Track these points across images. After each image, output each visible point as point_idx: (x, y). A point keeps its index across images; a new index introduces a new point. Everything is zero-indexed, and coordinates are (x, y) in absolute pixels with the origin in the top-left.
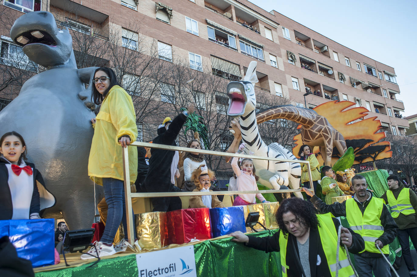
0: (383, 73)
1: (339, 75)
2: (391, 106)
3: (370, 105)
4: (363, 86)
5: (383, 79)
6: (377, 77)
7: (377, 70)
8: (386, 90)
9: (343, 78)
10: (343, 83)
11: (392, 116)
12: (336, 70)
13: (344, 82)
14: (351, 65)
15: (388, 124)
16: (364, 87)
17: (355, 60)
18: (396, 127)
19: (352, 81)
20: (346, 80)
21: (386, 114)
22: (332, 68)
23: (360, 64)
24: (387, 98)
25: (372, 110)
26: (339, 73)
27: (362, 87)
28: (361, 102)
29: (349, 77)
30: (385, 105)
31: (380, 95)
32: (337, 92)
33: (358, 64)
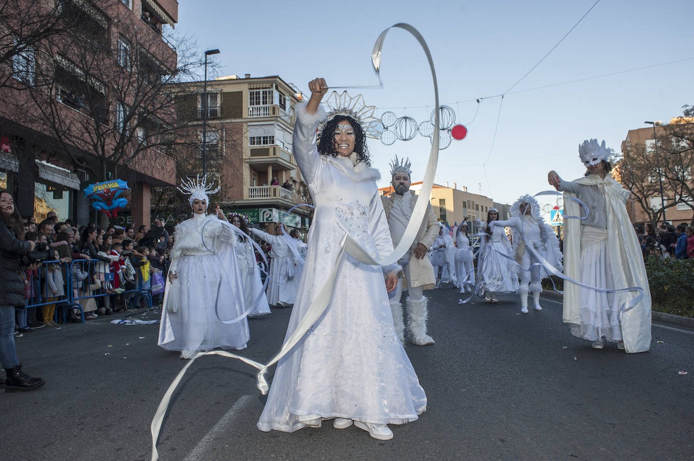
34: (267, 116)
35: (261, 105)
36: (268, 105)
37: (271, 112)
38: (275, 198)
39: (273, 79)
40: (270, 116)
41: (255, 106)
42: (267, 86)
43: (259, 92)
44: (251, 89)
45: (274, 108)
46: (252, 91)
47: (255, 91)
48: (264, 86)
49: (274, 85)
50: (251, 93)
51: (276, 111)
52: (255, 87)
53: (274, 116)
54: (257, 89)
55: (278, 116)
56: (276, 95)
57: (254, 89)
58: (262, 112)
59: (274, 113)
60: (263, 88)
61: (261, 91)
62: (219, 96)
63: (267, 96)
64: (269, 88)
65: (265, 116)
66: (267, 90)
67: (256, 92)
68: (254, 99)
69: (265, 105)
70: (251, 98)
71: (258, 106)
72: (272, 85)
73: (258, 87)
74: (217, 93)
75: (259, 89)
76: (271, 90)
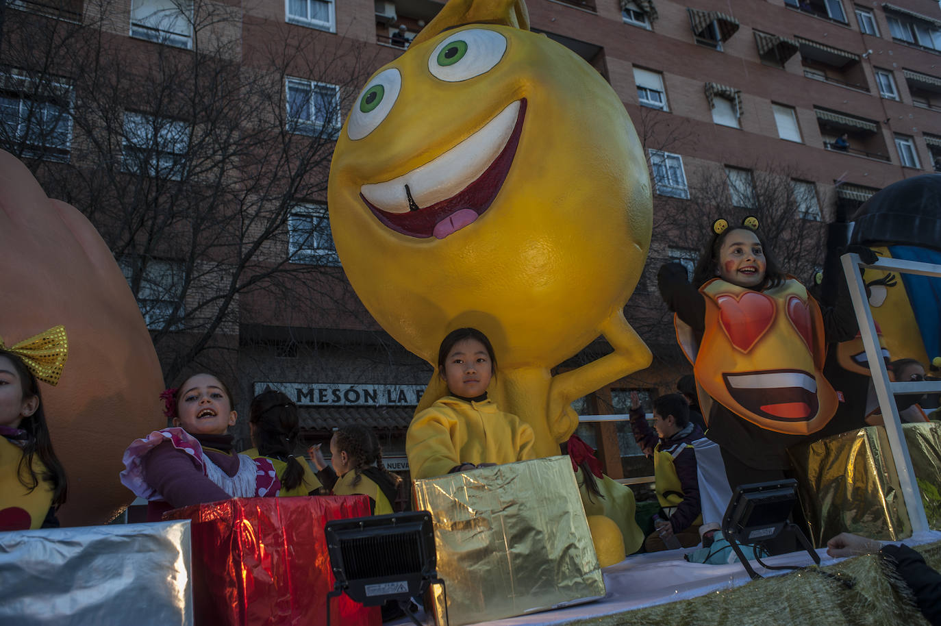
0: (881, 15)
3: (797, 118)
4: (760, 47)
5: (878, 35)
6: (848, 25)
7: (847, 2)
8: (891, 72)
9: (648, 9)
10: (649, 28)
11: (918, 166)
16: (765, 48)
19: (697, 22)
20: (657, 18)
21: (888, 159)
24: (897, 99)
25: (805, 139)
27: (759, 51)
28: (740, 102)
29: (684, 8)
30: (882, 125)
31: (862, 88)
32: (604, 55)
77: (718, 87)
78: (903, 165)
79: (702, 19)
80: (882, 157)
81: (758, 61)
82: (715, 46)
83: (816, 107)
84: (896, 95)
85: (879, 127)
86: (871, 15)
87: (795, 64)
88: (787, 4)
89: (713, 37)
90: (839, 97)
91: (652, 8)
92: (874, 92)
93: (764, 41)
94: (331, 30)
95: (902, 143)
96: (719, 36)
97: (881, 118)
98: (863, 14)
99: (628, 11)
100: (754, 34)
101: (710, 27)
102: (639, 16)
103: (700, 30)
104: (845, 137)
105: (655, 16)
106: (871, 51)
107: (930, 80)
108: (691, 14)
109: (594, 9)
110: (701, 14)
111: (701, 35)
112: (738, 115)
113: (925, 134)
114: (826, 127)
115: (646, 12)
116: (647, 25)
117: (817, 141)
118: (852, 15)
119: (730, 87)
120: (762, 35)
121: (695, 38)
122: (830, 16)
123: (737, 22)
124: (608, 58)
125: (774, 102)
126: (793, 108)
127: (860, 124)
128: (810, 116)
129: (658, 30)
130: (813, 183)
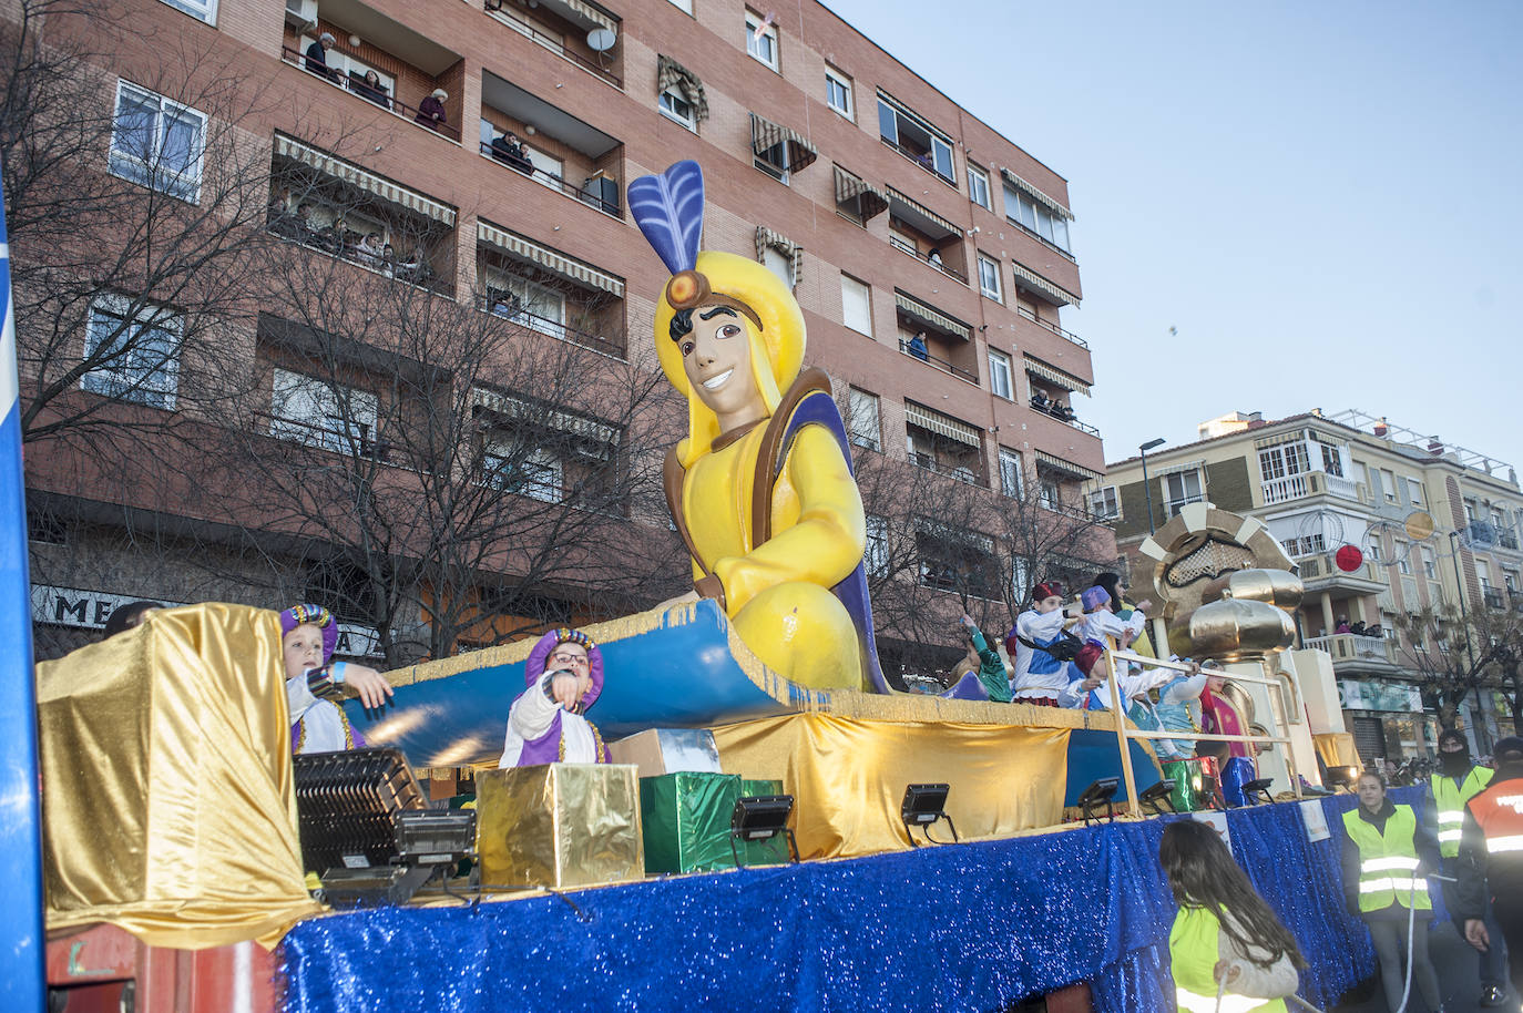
0: (998, 182)
1: (660, 74)
2: (1014, 348)
3: (871, 300)
4: (839, 191)
5: (990, 209)
6: (955, 185)
7: (959, 154)
8: (999, 262)
9: (697, 102)
10: (693, 128)
11: (1011, 398)
12: (648, 40)
13: (698, 128)
14: (780, 64)
15: (980, 431)
16: (846, 194)
17: (820, 52)
18: (1026, 456)
19: (761, 136)
21: (976, 381)
22: (618, 20)
23: (853, 86)
24: (1000, 301)
25: (877, 333)
26: (665, 65)
27: (836, 196)
28: (799, 264)
29: (747, 111)
30: (977, 333)
32: (622, 156)
33: (845, 82)
34: (1303, 496)
35: (1287, 476)
36: (1300, 475)
37: (1308, 487)
38: (1344, 659)
39: (1302, 422)
40: (1307, 495)
41: (1276, 480)
42: (1293, 438)
43: (1279, 452)
44: (1260, 449)
45: (1313, 480)
46: (1264, 451)
47: (1270, 450)
48: (1287, 439)
49: (1306, 432)
50: (1262, 456)
51: (1319, 483)
52: (1268, 444)
53: (1315, 494)
54: (1272, 446)
55: (1324, 492)
56: (1315, 450)
57: (1266, 447)
58: (1290, 489)
59: (1315, 488)
60: (1285, 443)
61: (1282, 449)
62: (1201, 475)
63: (1296, 457)
64: (1297, 440)
65: (1298, 497)
66: (1294, 444)
67: (1273, 453)
68: (1271, 464)
69: (1294, 476)
70: (1264, 465)
71: (1280, 479)
72: (1302, 434)
73: (1274, 442)
74: (1195, 469)
75: (1278, 445)
76: (1301, 442)
77: (773, 236)
78: (994, 392)
79: (768, 135)
80: (967, 376)
81: (833, 209)
82: (779, 176)
83: (897, 290)
84: (999, 295)
85: (972, 335)
86: (985, 179)
87: (880, 225)
88: (883, 138)
89: (778, 162)
90: (927, 280)
91: (702, 101)
92: (973, 285)
93: (845, 184)
94: (207, 20)
95: (998, 361)
96: (787, 163)
97: (977, 324)
98: (976, 174)
99: (667, 96)
100: (834, 169)
101: (777, 148)
102: (683, 107)
103: (763, 149)
104: (923, 336)
105: (705, 113)
106: (978, 229)
107: (1043, 284)
108: (754, 123)
109: (620, 83)
110: (768, 127)
111: (763, 155)
112: (794, 283)
113: (1025, 354)
114: (906, 320)
115: (694, 105)
116: (691, 124)
117: (893, 337)
118: (962, 174)
119: (790, 239)
120: (845, 174)
121: (755, 157)
122: (936, 168)
123: (815, 151)
124: (628, 161)
125: (843, 272)
126: (868, 285)
127: (950, 325)
128: (888, 302)
129: (705, 134)
130: (878, 396)
